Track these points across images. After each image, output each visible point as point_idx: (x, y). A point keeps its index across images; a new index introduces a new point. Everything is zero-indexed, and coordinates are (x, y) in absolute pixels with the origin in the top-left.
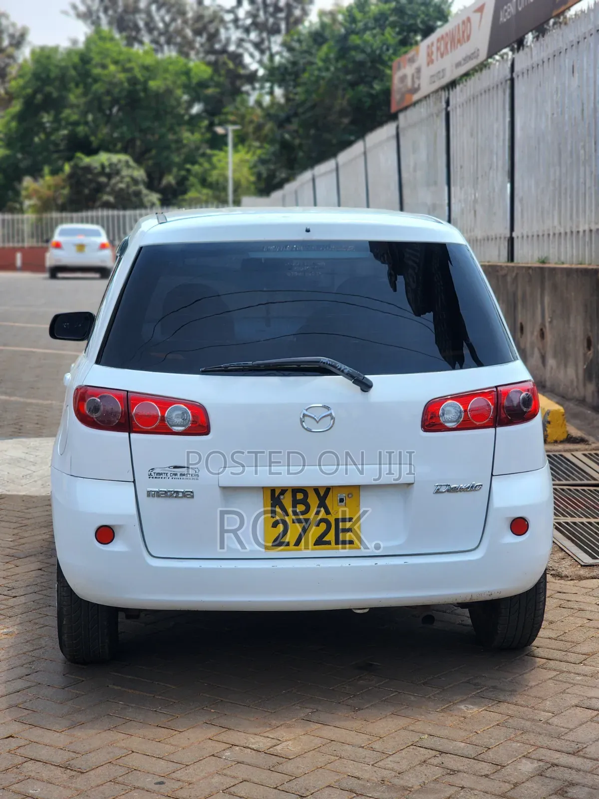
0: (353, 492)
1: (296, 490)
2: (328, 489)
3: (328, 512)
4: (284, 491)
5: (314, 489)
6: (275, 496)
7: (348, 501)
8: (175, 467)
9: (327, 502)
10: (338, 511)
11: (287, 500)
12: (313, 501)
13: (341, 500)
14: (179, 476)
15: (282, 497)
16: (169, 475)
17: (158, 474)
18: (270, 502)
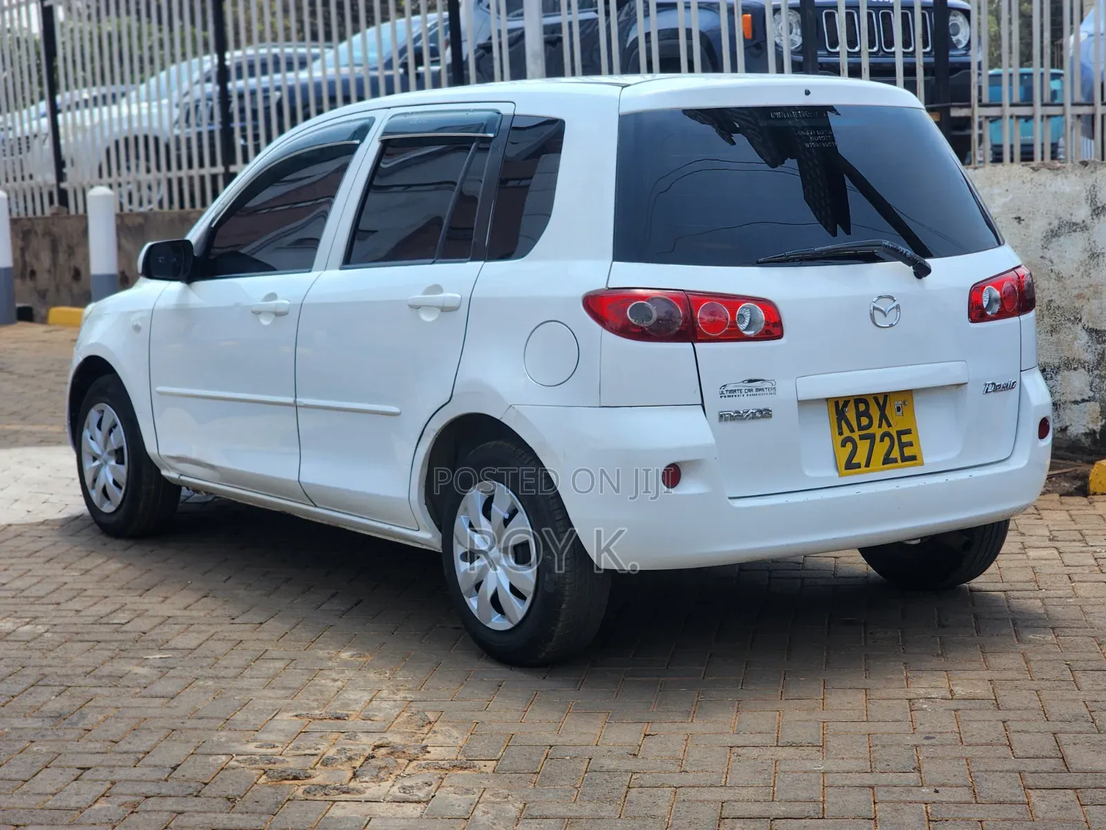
0: (906, 396)
1: (860, 400)
2: (886, 395)
3: (889, 425)
4: (846, 401)
5: (874, 398)
6: (840, 407)
7: (904, 409)
8: (750, 381)
9: (887, 412)
10: (898, 423)
11: (851, 414)
12: (875, 413)
13: (899, 409)
14: (754, 392)
15: (847, 410)
16: (743, 391)
17: (731, 391)
18: (835, 417)
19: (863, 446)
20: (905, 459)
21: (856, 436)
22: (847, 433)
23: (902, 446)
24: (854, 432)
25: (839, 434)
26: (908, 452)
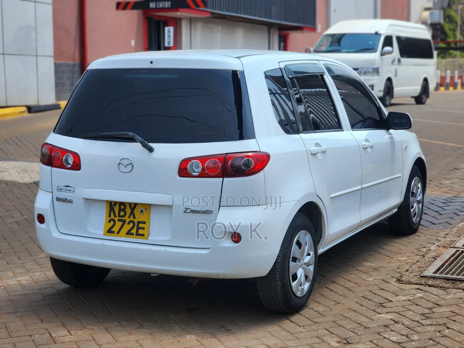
0: (148, 207)
1: (121, 204)
2: (136, 204)
3: (134, 217)
4: (116, 203)
5: (129, 204)
6: (112, 205)
7: (144, 212)
8: (67, 186)
9: (135, 212)
10: (139, 217)
11: (116, 209)
12: (128, 210)
13: (142, 211)
14: (67, 191)
15: (114, 207)
16: (64, 190)
17: (61, 189)
18: (109, 209)
19: (119, 224)
20: (138, 234)
21: (116, 219)
22: (112, 217)
23: (138, 228)
24: (116, 217)
25: (109, 217)
26: (140, 232)
